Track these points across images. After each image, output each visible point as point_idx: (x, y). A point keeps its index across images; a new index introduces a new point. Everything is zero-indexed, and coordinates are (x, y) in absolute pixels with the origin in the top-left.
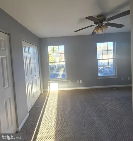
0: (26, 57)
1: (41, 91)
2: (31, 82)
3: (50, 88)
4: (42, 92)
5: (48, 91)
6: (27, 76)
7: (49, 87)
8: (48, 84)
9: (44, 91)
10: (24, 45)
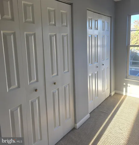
0: (90, 36)
1: (111, 92)
2: (96, 73)
4: (113, 93)
5: (122, 95)
6: (91, 63)
7: (124, 89)
8: (124, 84)
9: (115, 93)
10: (89, 17)
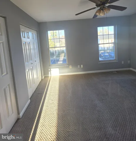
0: (24, 43)
1: (42, 77)
2: (31, 68)
3: (51, 74)
5: (49, 77)
8: (49, 70)
9: (45, 77)
10: (22, 30)
